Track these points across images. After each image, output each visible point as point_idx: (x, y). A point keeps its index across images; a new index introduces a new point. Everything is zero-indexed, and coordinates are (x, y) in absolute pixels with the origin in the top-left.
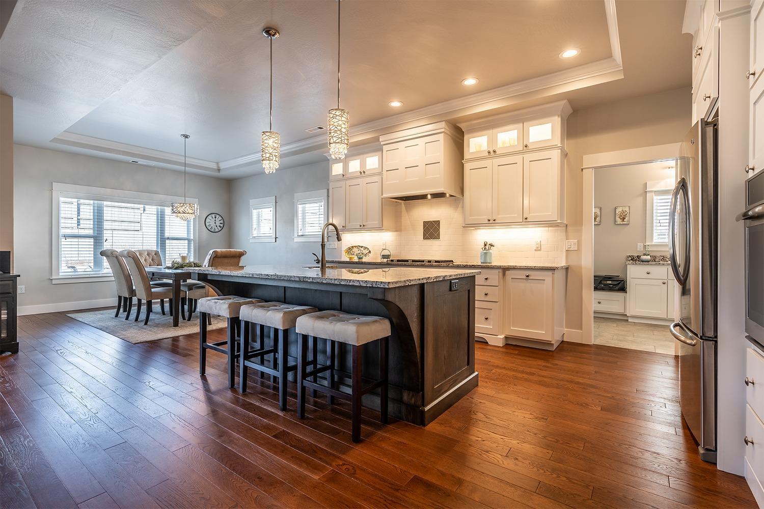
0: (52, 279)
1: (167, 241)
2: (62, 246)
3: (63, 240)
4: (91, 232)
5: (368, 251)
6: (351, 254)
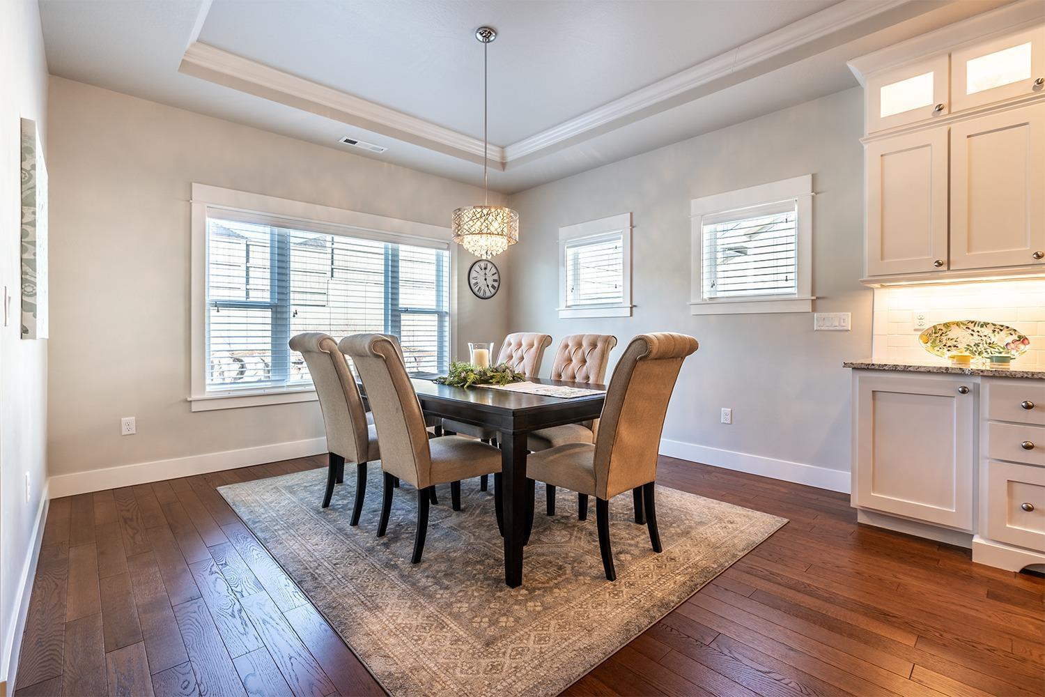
0: (191, 401)
1: (404, 317)
2: (213, 327)
3: (213, 312)
4: (266, 297)
5: (1015, 337)
6: (945, 345)
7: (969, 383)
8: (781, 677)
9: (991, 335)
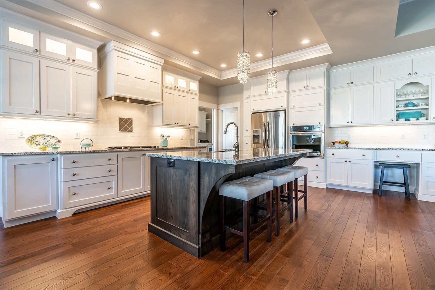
5: (57, 140)
6: (35, 144)
7: (54, 157)
8: (52, 285)
9: (50, 140)
